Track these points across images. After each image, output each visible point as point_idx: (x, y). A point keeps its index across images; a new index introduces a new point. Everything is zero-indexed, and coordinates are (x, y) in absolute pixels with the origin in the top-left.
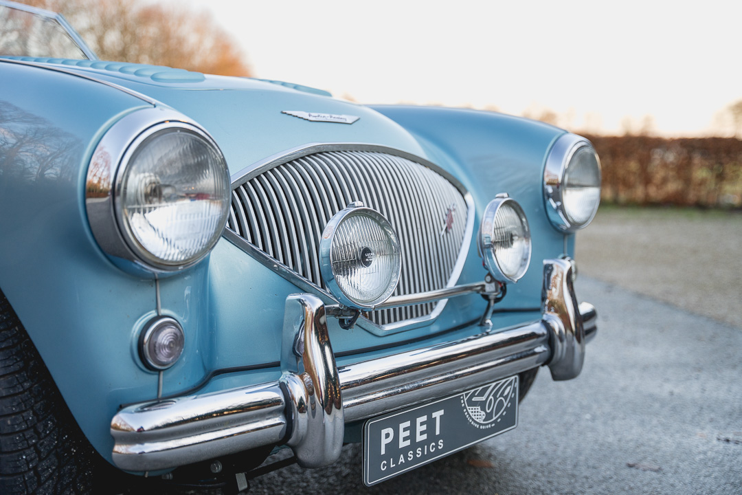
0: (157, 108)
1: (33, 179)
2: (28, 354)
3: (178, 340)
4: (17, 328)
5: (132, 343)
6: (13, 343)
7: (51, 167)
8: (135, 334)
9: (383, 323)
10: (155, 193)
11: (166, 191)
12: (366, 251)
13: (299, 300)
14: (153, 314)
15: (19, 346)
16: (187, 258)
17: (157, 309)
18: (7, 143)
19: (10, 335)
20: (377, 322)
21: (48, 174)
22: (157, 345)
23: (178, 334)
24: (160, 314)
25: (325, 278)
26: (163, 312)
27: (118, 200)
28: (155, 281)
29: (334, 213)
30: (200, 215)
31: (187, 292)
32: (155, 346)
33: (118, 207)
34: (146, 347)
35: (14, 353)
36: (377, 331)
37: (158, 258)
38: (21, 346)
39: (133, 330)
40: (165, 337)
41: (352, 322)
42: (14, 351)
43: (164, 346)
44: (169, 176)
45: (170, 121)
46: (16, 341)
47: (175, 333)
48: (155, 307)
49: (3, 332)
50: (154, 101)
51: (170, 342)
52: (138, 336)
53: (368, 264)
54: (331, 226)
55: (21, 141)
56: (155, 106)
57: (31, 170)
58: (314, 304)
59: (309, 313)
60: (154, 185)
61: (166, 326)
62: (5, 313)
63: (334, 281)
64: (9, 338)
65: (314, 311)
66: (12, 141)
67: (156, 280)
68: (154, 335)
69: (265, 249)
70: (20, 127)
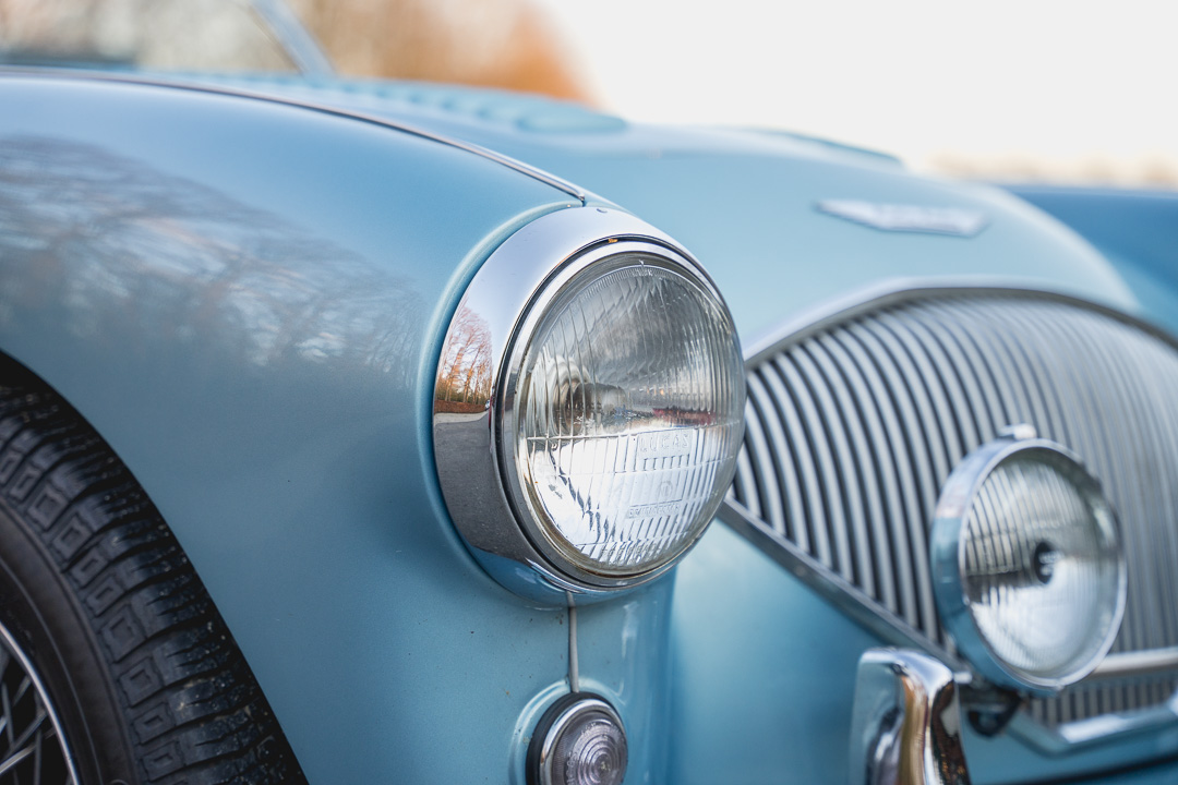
0: (589, 210)
1: (260, 359)
2: (272, 771)
3: (617, 753)
4: (247, 710)
5: (513, 755)
6: (240, 744)
7: (315, 335)
8: (521, 735)
9: (1060, 720)
10: (575, 406)
11: (608, 400)
12: (1043, 548)
13: (891, 666)
14: (560, 689)
15: (252, 752)
16: (647, 560)
17: (569, 677)
18: (204, 272)
19: (233, 727)
20: (1045, 717)
21: (309, 348)
22: (571, 766)
23: (616, 739)
24: (577, 691)
25: (946, 608)
26: (584, 684)
27: (508, 420)
28: (567, 610)
29: (964, 452)
30: (684, 459)
31: (628, 633)
32: (566, 767)
33: (507, 438)
34: (546, 767)
35: (242, 770)
36: (1047, 741)
37: (585, 558)
38: (256, 751)
39: (517, 726)
40: (589, 746)
41: (1001, 722)
42: (243, 762)
43: (588, 768)
44: (611, 364)
45: (622, 239)
46: (246, 741)
47: (611, 738)
48: (564, 673)
49: (218, 718)
50: (582, 192)
51: (601, 759)
52: (528, 741)
53: (1045, 579)
54: (957, 486)
55: (235, 268)
56: (584, 204)
57: (257, 337)
58: (929, 677)
59: (918, 699)
60: (574, 386)
61: (590, 718)
62: (224, 674)
63: (963, 618)
64: (232, 733)
65: (932, 695)
66: (216, 266)
67: (570, 609)
68: (565, 740)
69: (790, 534)
70: (229, 236)
